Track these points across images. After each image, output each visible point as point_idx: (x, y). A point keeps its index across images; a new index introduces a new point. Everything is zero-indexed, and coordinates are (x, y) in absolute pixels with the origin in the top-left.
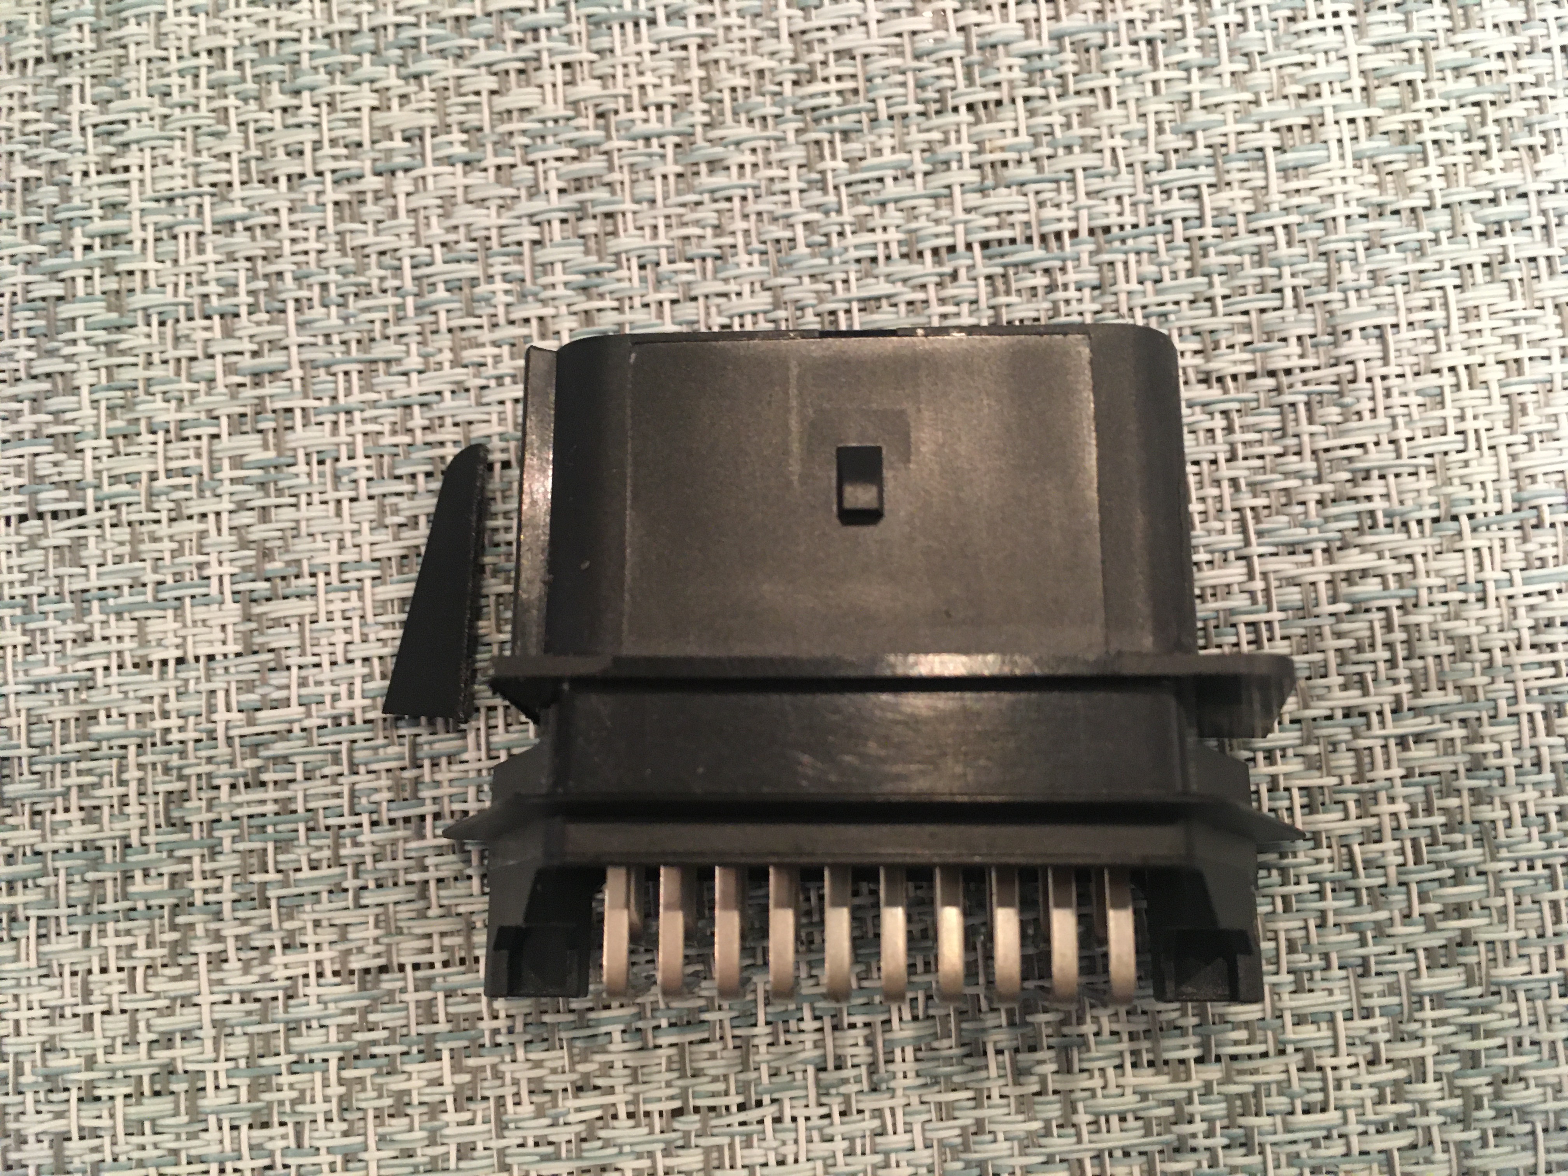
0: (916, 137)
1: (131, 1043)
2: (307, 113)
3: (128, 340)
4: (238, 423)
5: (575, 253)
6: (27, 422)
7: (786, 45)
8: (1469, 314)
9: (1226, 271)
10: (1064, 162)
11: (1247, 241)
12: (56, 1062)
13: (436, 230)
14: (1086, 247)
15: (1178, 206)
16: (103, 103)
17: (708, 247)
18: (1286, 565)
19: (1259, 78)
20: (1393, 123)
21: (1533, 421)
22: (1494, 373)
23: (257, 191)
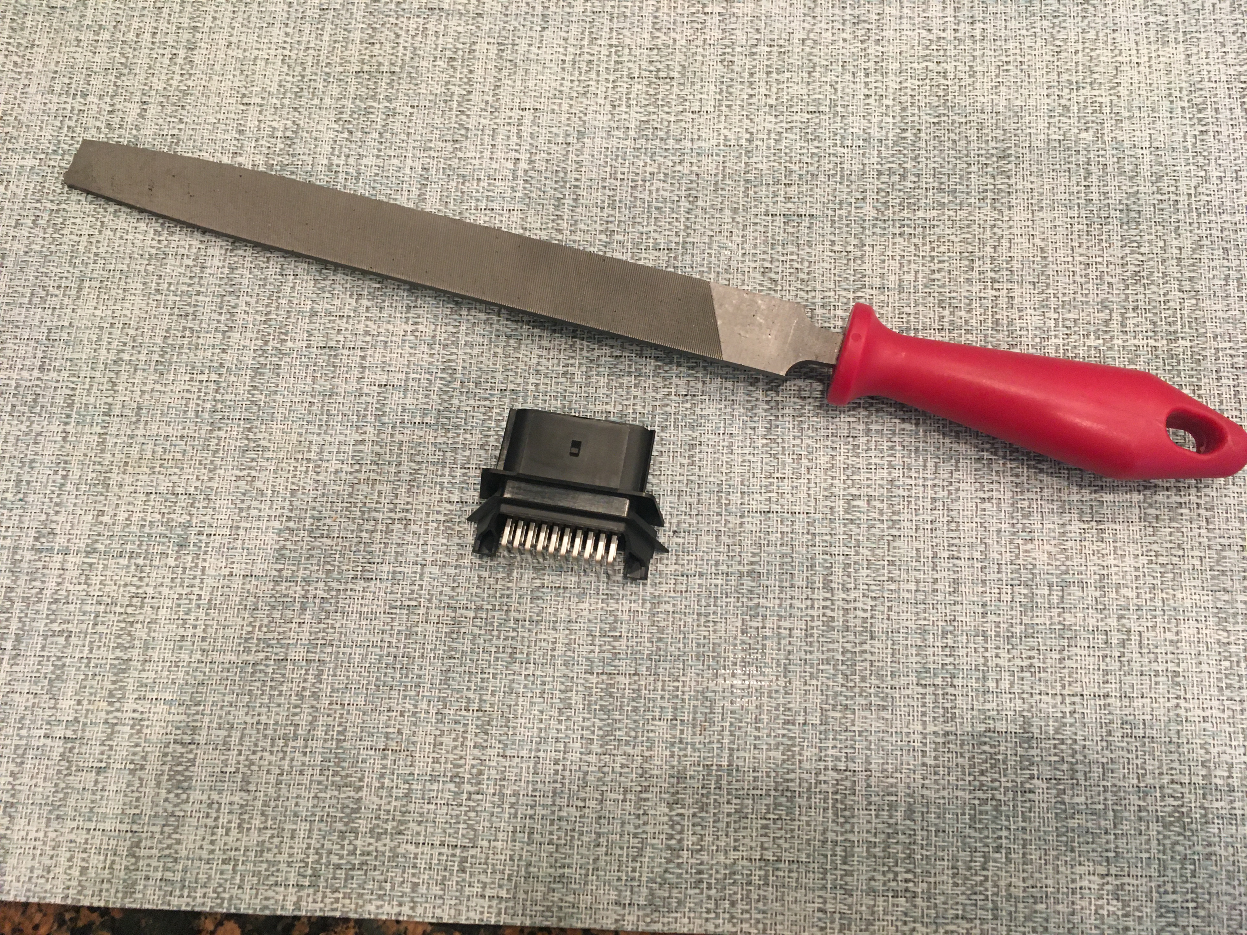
0: (771, 189)
1: (558, 365)
2: (627, 165)
3: (578, 210)
4: (601, 232)
5: (687, 204)
6: (550, 225)
7: (743, 165)
8: (894, 244)
9: (840, 228)
10: (805, 199)
11: (845, 222)
12: (539, 368)
13: (654, 195)
14: (807, 218)
15: (830, 212)
16: (578, 156)
17: (719, 207)
18: (844, 293)
19: (853, 187)
20: (883, 200)
21: (905, 269)
22: (898, 258)
23: (612, 181)
